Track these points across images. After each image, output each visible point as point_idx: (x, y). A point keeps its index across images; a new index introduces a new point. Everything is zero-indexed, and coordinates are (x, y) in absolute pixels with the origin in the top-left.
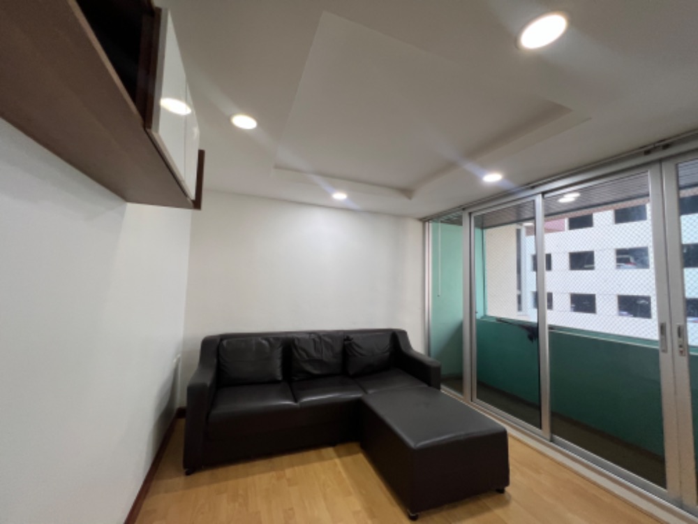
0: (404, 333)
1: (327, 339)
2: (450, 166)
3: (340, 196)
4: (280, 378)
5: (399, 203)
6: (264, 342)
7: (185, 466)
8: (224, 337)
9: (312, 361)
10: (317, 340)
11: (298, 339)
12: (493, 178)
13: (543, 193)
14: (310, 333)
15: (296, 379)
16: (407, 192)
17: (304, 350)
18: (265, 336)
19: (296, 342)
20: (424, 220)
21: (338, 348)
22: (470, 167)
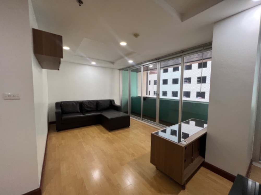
0: (113, 101)
1: (92, 102)
2: (122, 57)
3: (94, 63)
4: (79, 112)
5: (111, 65)
6: (74, 103)
7: (57, 130)
8: (61, 102)
9: (88, 107)
10: (89, 102)
11: (84, 102)
12: (131, 62)
13: (143, 66)
14: (87, 101)
15: (84, 112)
16: (113, 63)
17: (86, 105)
18: (75, 102)
19: (83, 103)
20: (120, 70)
21: (95, 104)
22: (126, 58)
